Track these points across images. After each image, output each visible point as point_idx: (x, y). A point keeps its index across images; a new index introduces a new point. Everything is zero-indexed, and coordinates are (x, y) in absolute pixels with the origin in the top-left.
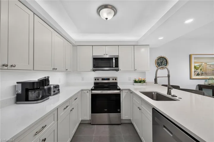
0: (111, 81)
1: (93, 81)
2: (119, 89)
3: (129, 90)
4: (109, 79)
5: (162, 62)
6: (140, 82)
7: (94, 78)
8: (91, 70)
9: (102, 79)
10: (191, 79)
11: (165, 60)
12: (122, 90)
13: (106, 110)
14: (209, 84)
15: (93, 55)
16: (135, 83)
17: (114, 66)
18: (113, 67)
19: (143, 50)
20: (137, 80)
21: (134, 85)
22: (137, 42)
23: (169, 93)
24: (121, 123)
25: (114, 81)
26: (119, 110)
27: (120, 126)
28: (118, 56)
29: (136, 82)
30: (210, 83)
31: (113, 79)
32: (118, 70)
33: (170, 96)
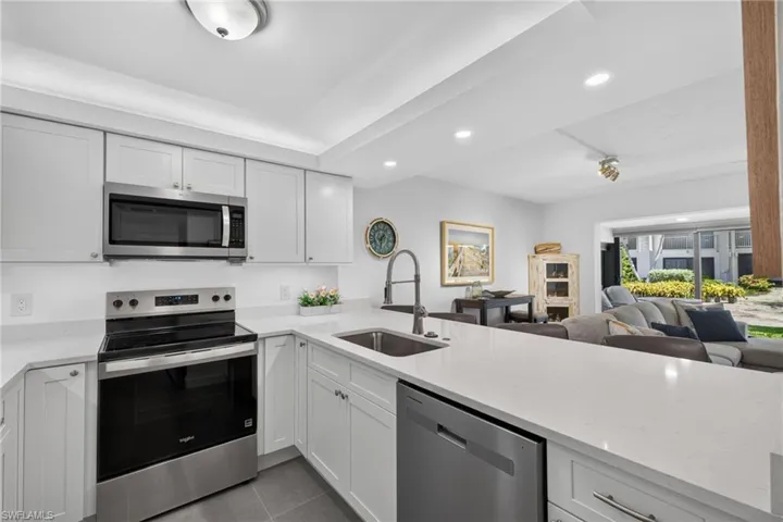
0: (204, 305)
1: (100, 314)
2: (252, 338)
3: (292, 334)
4: (197, 296)
5: (382, 237)
6: (322, 302)
7: (109, 295)
8: (96, 256)
9: (157, 298)
10: (443, 285)
11: (389, 232)
12: (264, 338)
13: (186, 440)
14: (474, 297)
15: (108, 180)
16: (306, 306)
17: (226, 242)
18: (220, 246)
19: (327, 190)
20: (312, 296)
21: (299, 314)
22: (317, 158)
23: (418, 328)
24: (258, 473)
25: (222, 305)
26: (248, 424)
27: (254, 487)
28: (245, 199)
29: (307, 302)
30: (475, 294)
31: (216, 298)
32: (243, 259)
33: (422, 336)
